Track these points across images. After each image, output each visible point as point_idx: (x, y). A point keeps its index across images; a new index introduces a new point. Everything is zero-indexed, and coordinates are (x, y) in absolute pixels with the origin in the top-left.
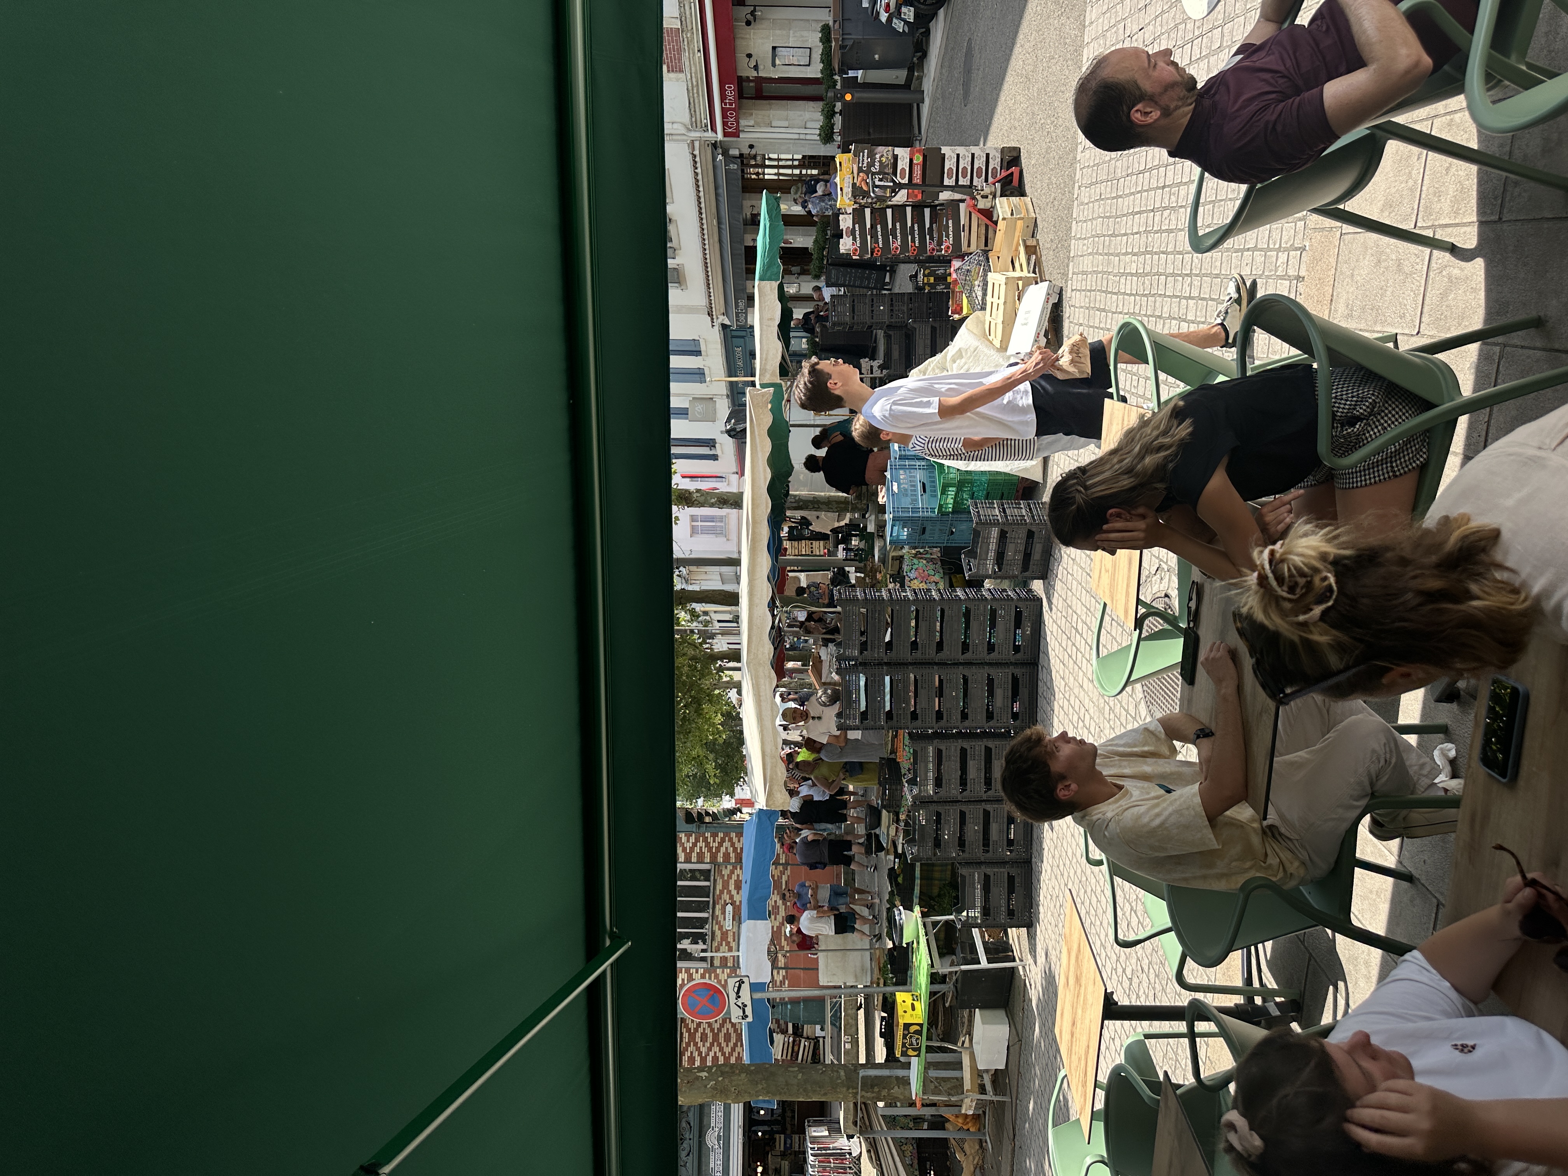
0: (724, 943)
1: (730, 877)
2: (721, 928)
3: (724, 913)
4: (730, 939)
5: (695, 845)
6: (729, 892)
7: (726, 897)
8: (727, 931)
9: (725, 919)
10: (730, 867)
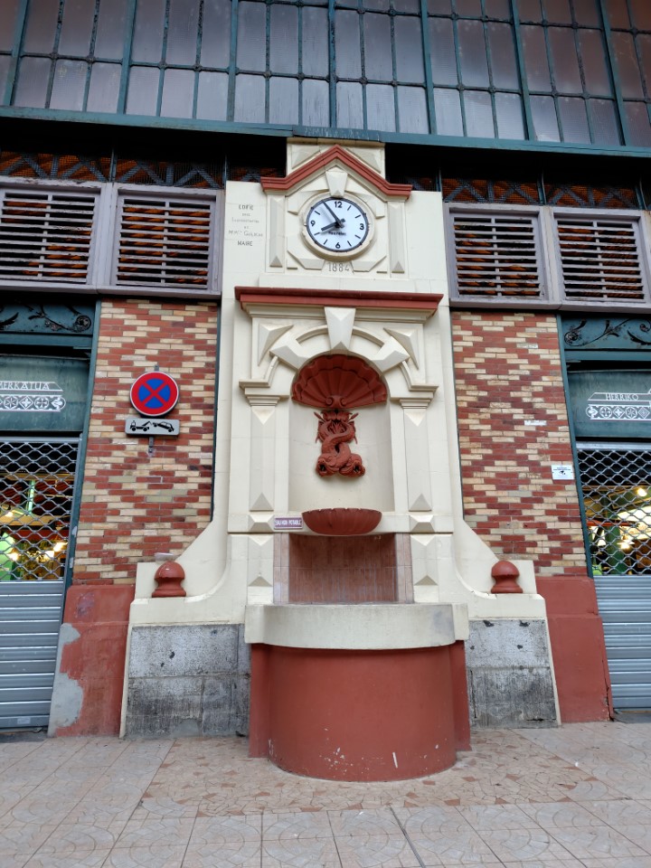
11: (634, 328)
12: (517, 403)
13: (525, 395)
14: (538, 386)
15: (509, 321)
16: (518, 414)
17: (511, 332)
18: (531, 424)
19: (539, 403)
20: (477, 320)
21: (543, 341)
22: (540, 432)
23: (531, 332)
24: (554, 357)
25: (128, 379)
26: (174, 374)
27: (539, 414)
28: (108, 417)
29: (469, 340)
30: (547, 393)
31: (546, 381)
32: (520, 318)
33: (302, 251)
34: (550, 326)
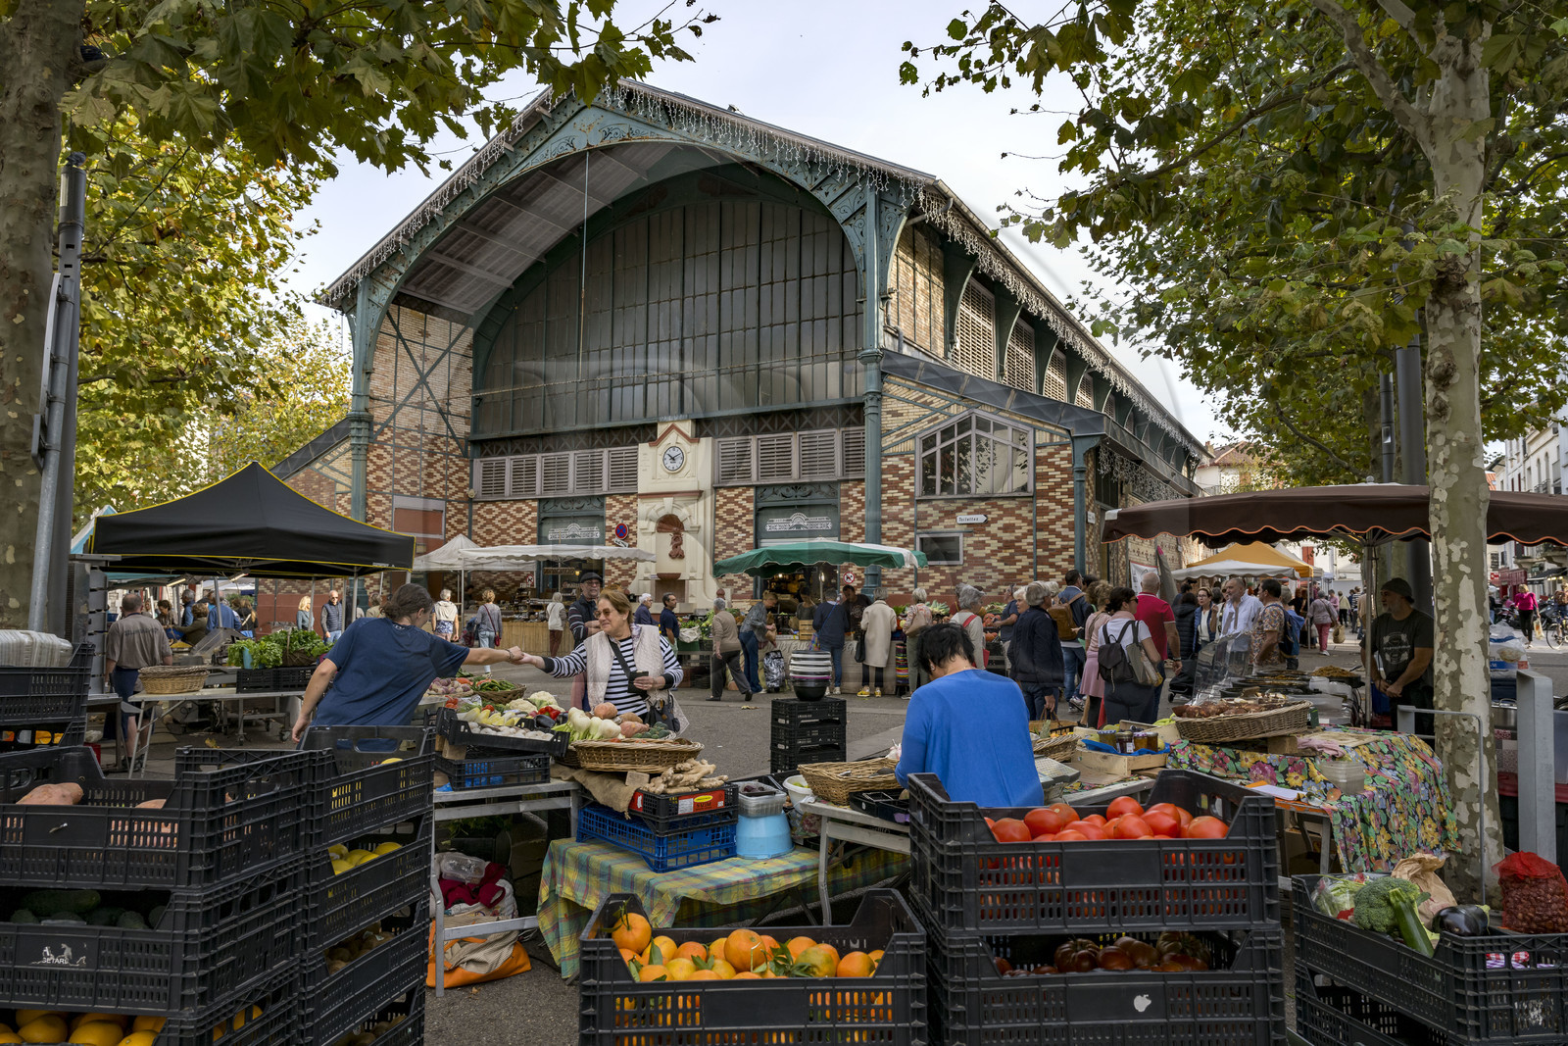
0: (942, 515)
1: (1019, 517)
2: (959, 510)
4: (947, 522)
5: (1058, 468)
6: (1000, 517)
7: (995, 513)
8: (956, 518)
10: (1030, 516)
11: (783, 491)
12: (736, 527)
13: (739, 524)
14: (744, 519)
15: (736, 492)
16: (736, 531)
17: (737, 496)
18: (741, 535)
19: (744, 527)
20: (725, 492)
21: (748, 500)
22: (744, 539)
23: (744, 496)
24: (751, 506)
25: (615, 526)
26: (627, 523)
27: (743, 531)
29: (722, 501)
30: (747, 523)
31: (748, 517)
32: (740, 490)
33: (661, 472)
34: (751, 493)
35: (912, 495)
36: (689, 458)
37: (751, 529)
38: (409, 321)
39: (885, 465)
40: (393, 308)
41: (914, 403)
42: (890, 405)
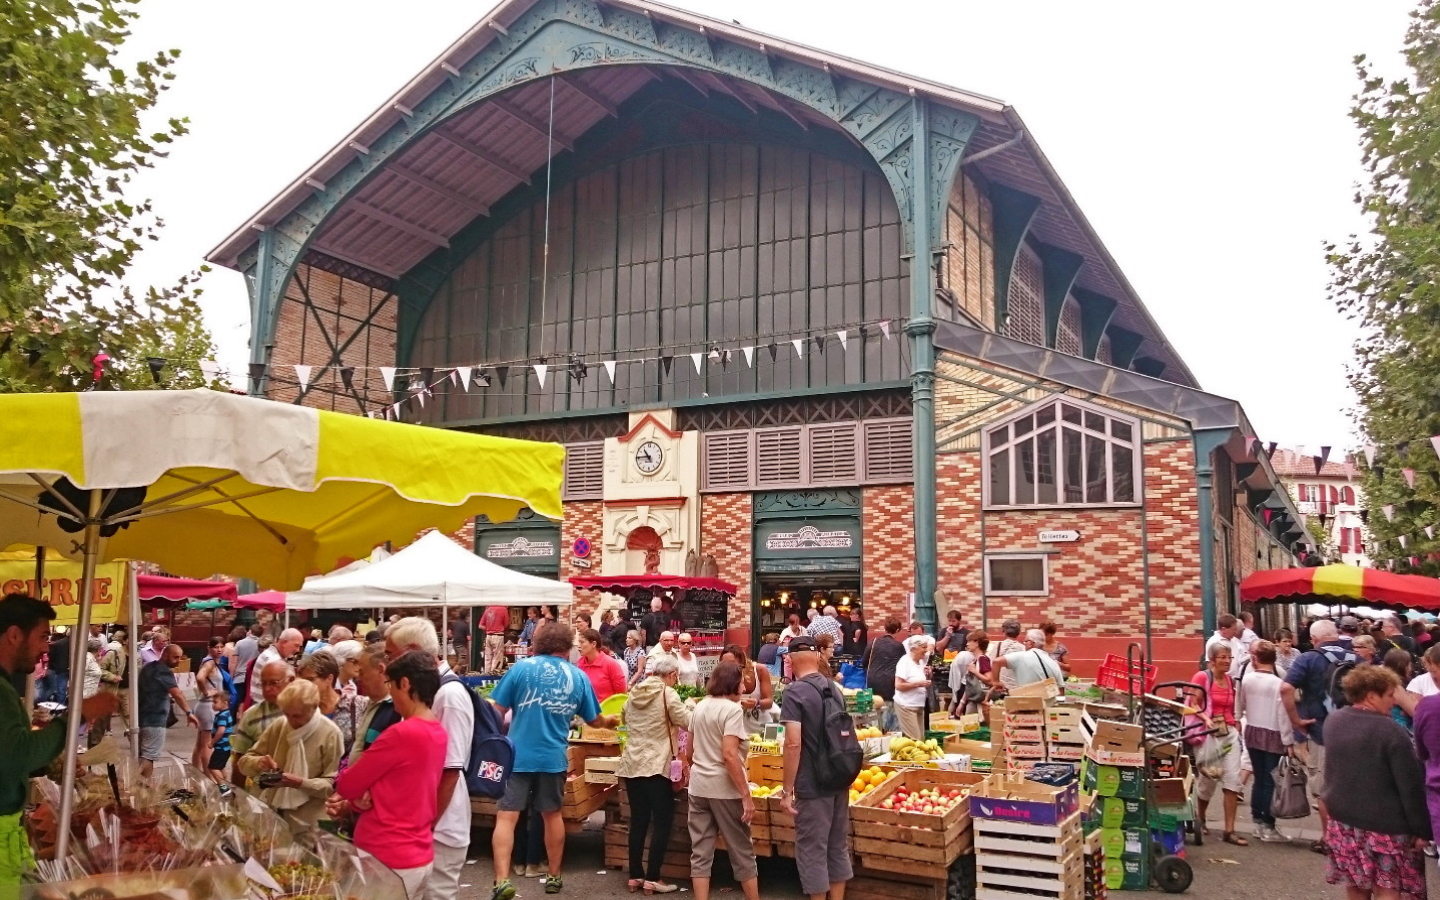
0: (1019, 530)
1: (1122, 534)
2: (1042, 524)
3: (1065, 527)
4: (1025, 539)
5: (1175, 471)
6: (1098, 534)
7: (1090, 529)
8: (1037, 535)
9: (1056, 529)
10: (1139, 533)
11: (789, 498)
12: (728, 543)
13: (732, 539)
14: (739, 534)
15: (729, 499)
16: (728, 549)
17: (729, 505)
18: (735, 554)
19: (739, 543)
20: (714, 499)
21: (743, 509)
22: (738, 558)
23: (739, 504)
24: (748, 517)
25: (573, 541)
26: (588, 537)
27: (737, 549)
28: (567, 558)
29: (710, 510)
30: (743, 538)
31: (743, 531)
32: (734, 497)
33: (634, 473)
34: (748, 500)
35: (979, 504)
36: (669, 457)
37: (748, 547)
38: (321, 286)
39: (940, 466)
40: (302, 267)
41: (979, 387)
42: (945, 389)
